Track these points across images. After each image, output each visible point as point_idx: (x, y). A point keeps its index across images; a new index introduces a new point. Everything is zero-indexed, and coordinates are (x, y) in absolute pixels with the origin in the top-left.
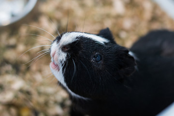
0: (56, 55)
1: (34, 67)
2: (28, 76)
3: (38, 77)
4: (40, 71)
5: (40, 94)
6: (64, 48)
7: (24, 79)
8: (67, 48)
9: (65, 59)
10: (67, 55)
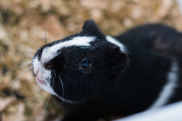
0: (39, 73)
1: (24, 23)
2: (14, 30)
3: (24, 35)
4: (28, 29)
5: (17, 51)
6: (47, 66)
7: (8, 31)
8: (50, 65)
9: (50, 77)
10: (52, 72)
